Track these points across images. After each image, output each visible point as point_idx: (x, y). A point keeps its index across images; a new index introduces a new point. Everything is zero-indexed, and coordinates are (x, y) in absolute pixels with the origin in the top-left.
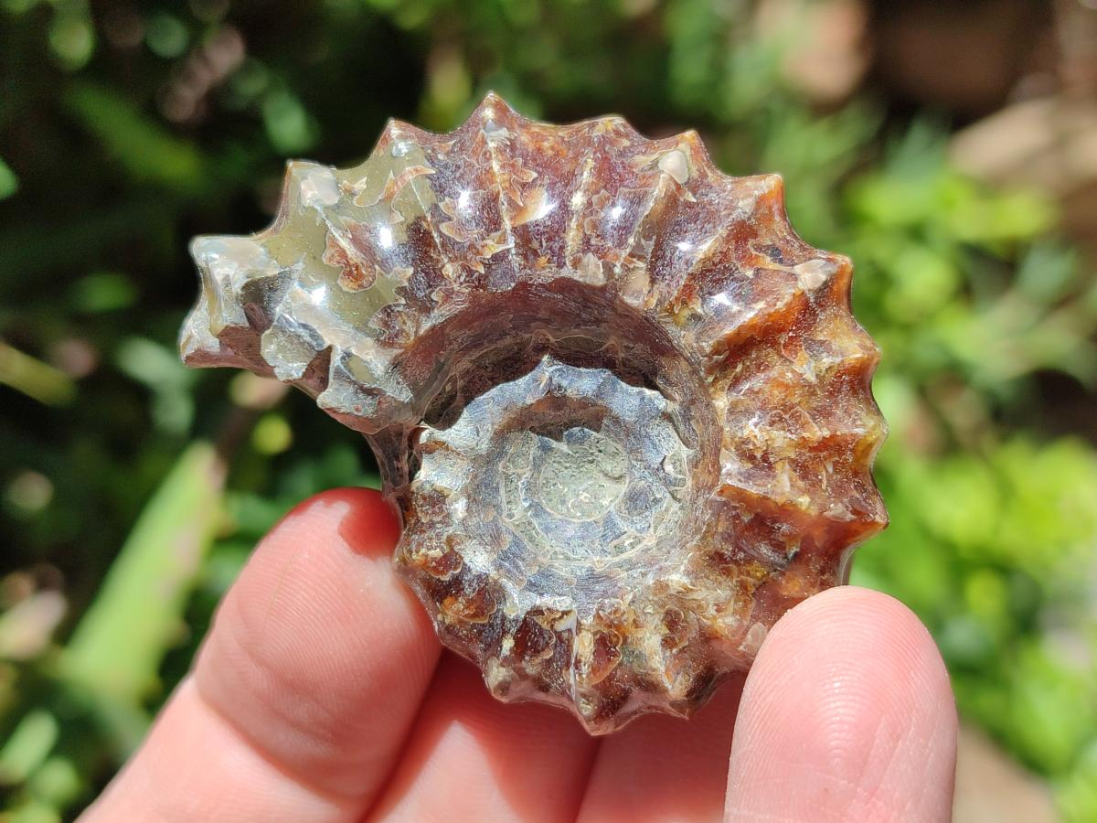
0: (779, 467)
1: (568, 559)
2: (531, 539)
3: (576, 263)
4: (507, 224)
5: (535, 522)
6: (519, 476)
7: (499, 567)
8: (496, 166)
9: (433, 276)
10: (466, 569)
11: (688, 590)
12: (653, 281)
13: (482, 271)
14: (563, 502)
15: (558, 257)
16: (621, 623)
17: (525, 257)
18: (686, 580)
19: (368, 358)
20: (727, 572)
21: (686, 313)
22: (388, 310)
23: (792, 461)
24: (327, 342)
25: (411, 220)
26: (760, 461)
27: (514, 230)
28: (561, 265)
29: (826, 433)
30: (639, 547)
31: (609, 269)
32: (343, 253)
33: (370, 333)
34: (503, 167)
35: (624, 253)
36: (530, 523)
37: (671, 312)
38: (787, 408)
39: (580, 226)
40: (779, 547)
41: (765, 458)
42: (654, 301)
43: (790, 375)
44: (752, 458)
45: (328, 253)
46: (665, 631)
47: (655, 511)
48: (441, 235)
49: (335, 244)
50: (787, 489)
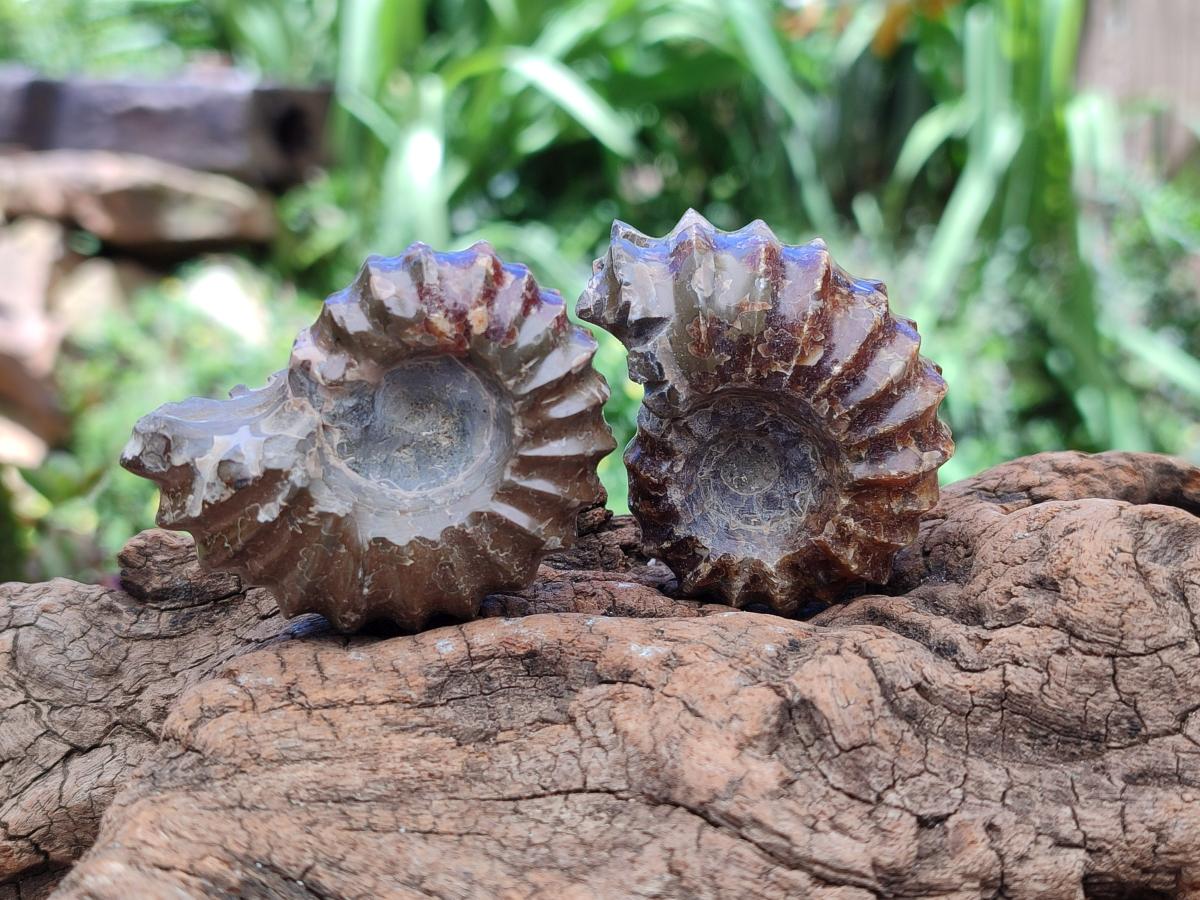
0: (852, 544)
1: (718, 510)
2: (705, 491)
3: (817, 400)
4: (794, 363)
5: (712, 481)
6: (717, 454)
7: (683, 505)
8: (806, 327)
9: (740, 367)
10: (666, 497)
11: (771, 575)
12: (849, 429)
13: (766, 376)
14: (732, 476)
15: (810, 392)
16: (729, 568)
17: (792, 382)
18: (773, 570)
19: (680, 391)
20: (796, 575)
21: (856, 453)
22: (705, 374)
23: (861, 544)
24: (666, 378)
25: (745, 333)
26: (844, 538)
27: (795, 367)
28: (808, 396)
29: (886, 541)
30: (758, 527)
31: (831, 412)
32: (699, 334)
33: (690, 379)
34: (809, 329)
35: (844, 411)
36: (709, 481)
37: (848, 448)
38: (875, 520)
39: (830, 384)
40: (827, 576)
41: (849, 537)
42: (843, 439)
43: (887, 506)
44: (842, 534)
45: (692, 326)
46: (749, 581)
47: (777, 513)
48: (756, 351)
49: (698, 325)
50: (850, 558)
